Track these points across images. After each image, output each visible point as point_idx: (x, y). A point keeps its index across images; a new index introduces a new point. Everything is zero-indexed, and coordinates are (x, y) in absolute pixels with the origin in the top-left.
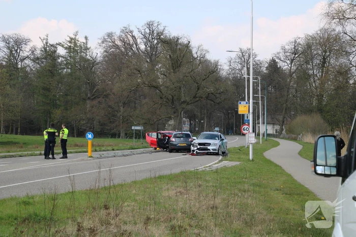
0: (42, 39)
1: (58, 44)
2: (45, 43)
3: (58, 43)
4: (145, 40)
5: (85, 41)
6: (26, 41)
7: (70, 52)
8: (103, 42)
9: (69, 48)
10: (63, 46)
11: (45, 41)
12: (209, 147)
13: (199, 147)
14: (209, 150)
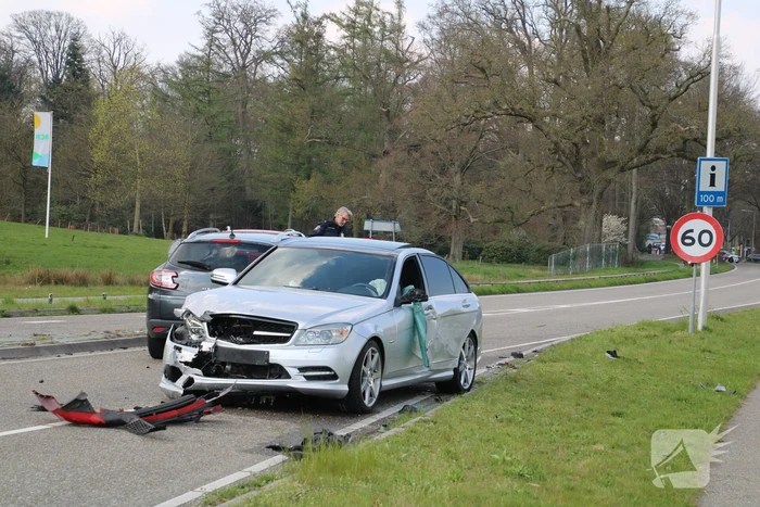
0: (294, 4)
1: (328, 17)
2: (299, 15)
3: (328, 13)
4: (551, 12)
5: (395, 11)
6: (268, 16)
7: (353, 37)
8: (441, 14)
9: (351, 26)
10: (338, 22)
11: (299, 10)
12: (277, 354)
13: (207, 346)
14: (279, 371)
